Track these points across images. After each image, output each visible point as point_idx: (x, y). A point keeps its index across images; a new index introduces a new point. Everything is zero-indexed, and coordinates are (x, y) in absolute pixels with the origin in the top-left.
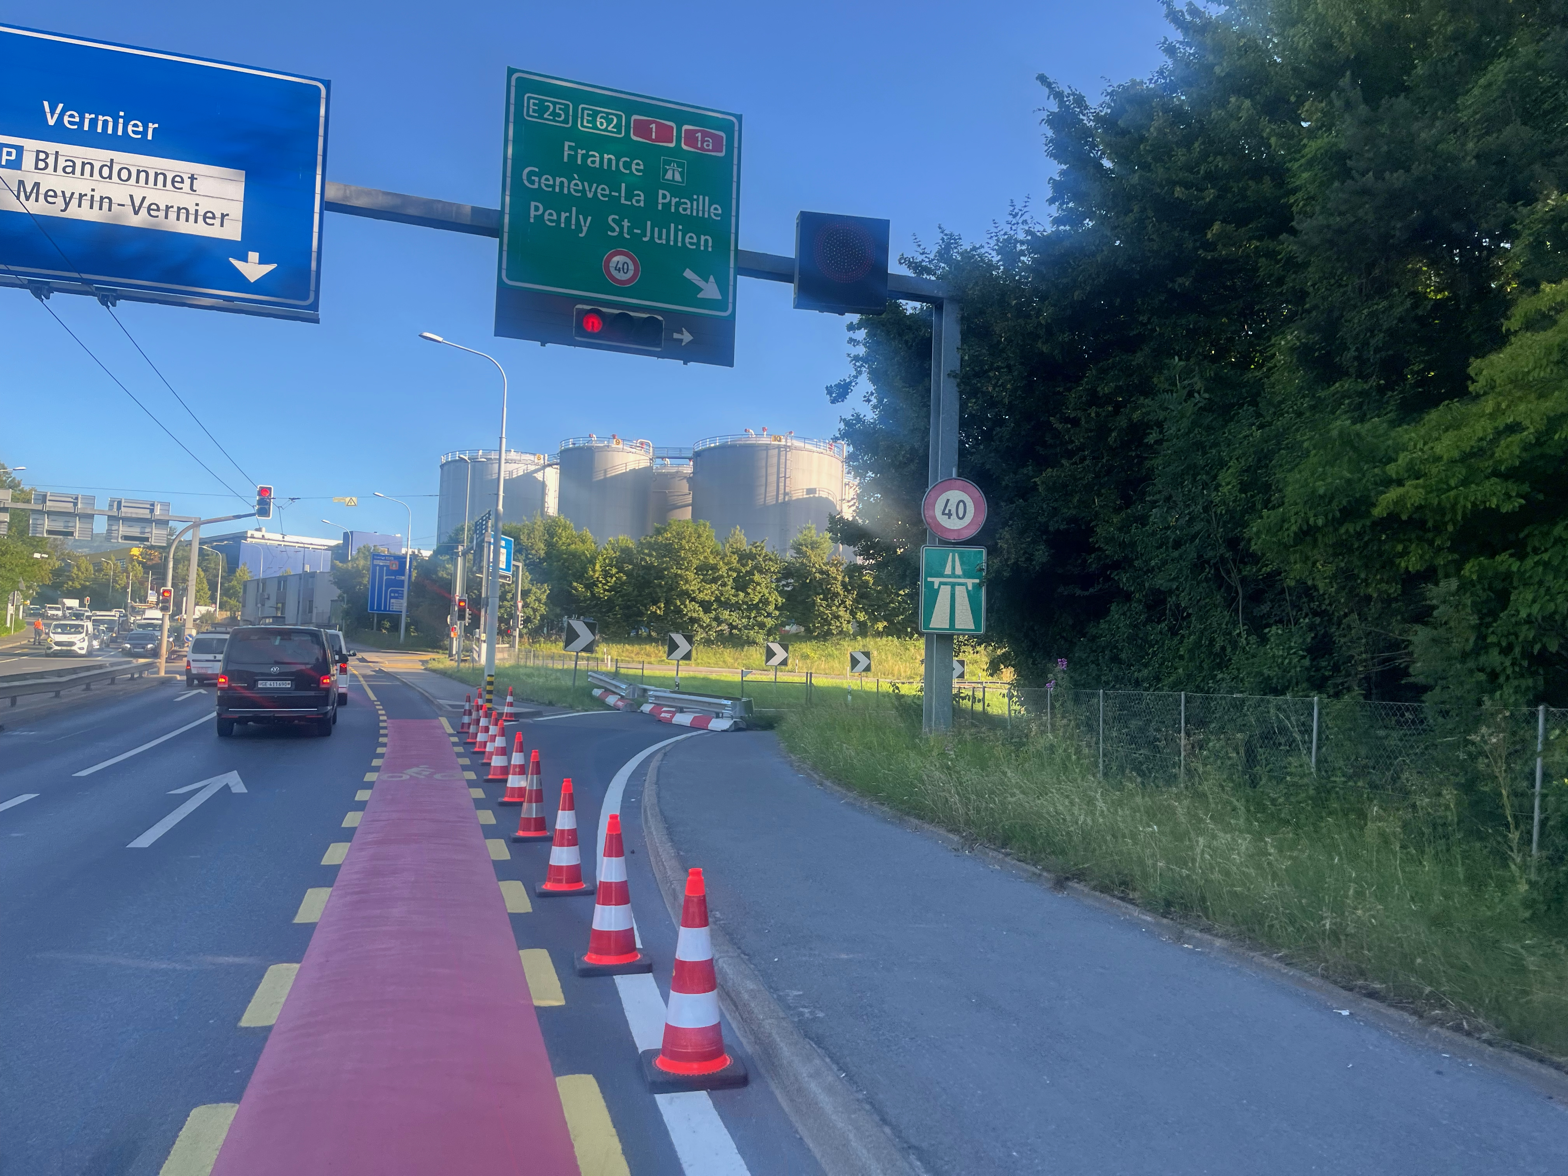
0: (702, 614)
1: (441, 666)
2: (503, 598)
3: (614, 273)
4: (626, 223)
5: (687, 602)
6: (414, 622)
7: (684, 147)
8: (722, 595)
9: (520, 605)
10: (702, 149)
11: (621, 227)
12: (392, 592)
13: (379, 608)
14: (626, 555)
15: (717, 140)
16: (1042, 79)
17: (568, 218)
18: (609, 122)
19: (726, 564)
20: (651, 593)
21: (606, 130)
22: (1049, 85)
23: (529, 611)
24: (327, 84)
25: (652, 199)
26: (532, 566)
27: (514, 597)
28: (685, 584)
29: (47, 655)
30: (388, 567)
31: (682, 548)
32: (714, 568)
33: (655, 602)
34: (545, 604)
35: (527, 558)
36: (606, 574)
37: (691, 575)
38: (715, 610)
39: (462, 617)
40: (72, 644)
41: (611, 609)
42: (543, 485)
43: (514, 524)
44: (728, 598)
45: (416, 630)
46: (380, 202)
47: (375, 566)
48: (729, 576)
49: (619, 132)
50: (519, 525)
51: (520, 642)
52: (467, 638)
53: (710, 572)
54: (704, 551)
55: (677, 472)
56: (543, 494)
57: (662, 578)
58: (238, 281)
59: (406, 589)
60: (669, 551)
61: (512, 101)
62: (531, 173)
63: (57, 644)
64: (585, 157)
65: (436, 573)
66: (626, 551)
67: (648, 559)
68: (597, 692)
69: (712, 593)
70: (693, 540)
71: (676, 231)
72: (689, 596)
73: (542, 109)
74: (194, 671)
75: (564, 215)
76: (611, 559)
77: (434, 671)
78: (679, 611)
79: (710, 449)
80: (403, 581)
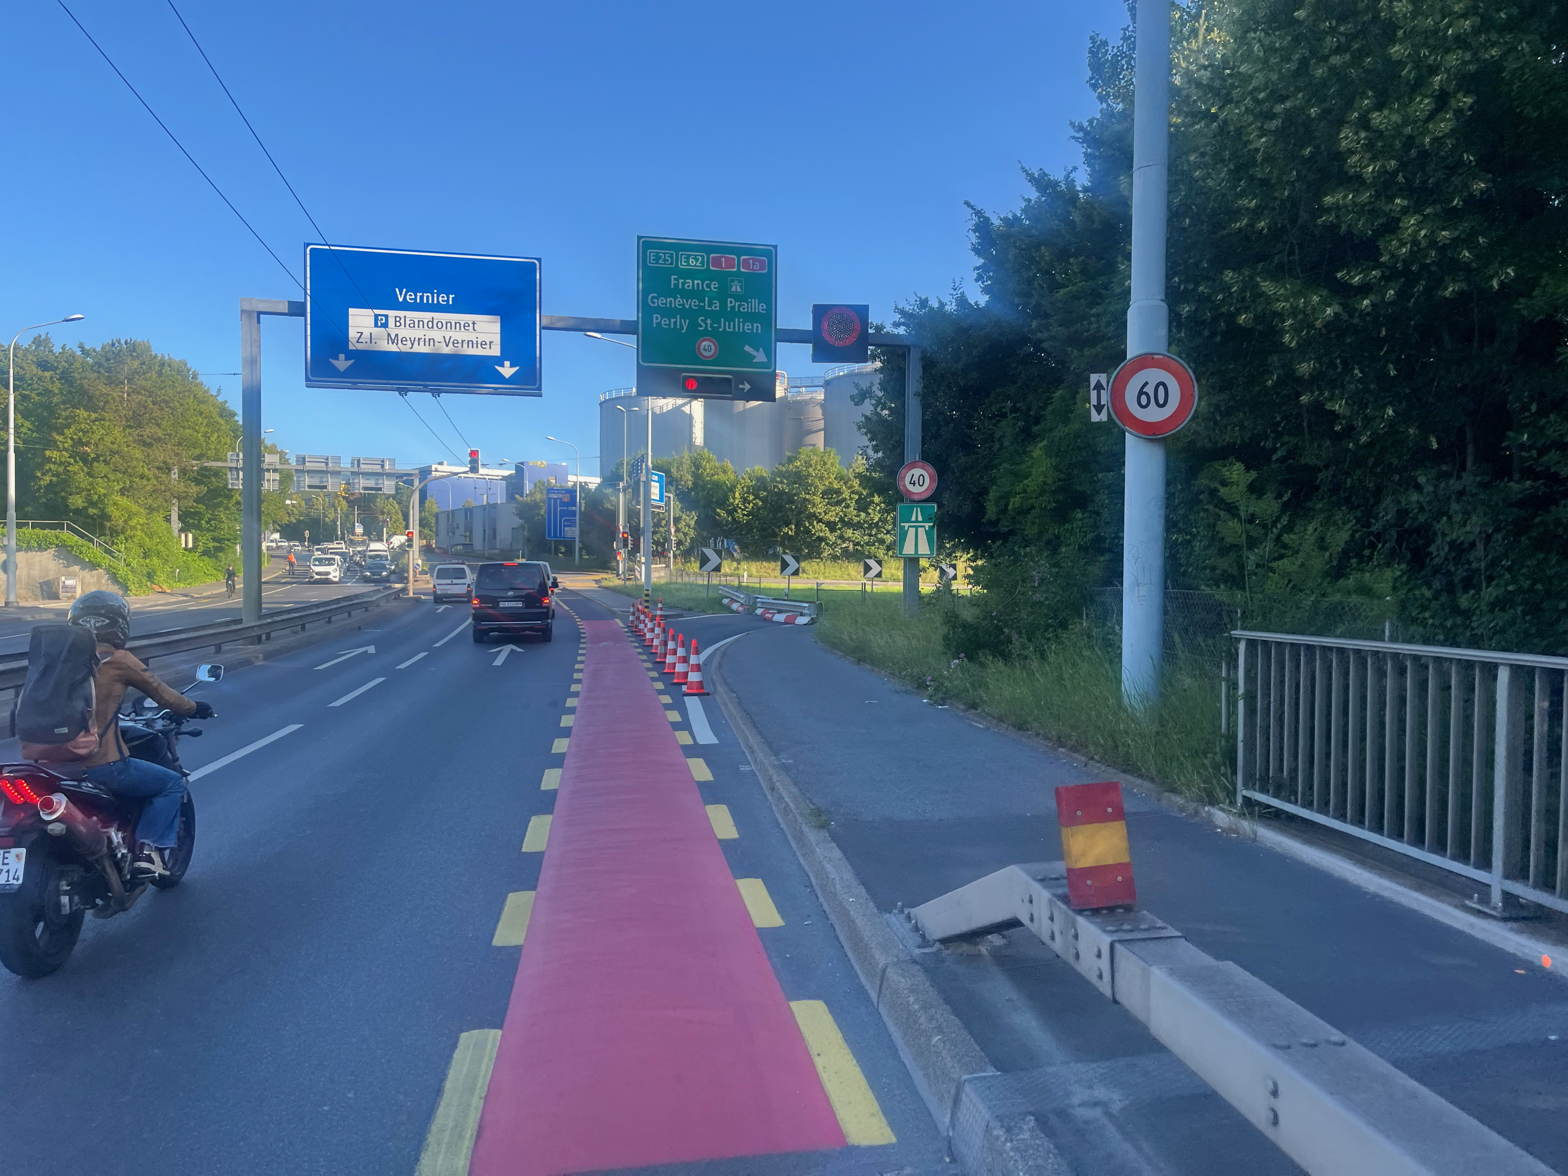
0: (828, 534)
1: (611, 584)
2: (657, 525)
3: (702, 350)
4: (709, 321)
5: (815, 523)
6: (585, 547)
7: (742, 270)
8: (846, 516)
9: (673, 530)
10: (753, 269)
11: (706, 324)
12: (565, 521)
13: (555, 536)
14: (761, 484)
15: (762, 263)
16: (967, 204)
17: (675, 323)
18: (697, 260)
19: (849, 488)
20: (783, 516)
21: (695, 266)
22: (972, 207)
23: (681, 535)
24: (539, 260)
25: (723, 304)
26: (682, 496)
27: (668, 524)
28: (812, 508)
29: (310, 583)
30: (560, 499)
31: (809, 475)
32: (838, 492)
33: (787, 524)
34: (694, 529)
35: (677, 488)
36: (745, 501)
37: (817, 499)
38: (840, 529)
39: (625, 545)
40: (328, 573)
41: (750, 531)
42: (690, 417)
43: (665, 458)
44: (851, 519)
45: (588, 553)
46: (570, 323)
47: (550, 499)
48: (851, 499)
49: (703, 266)
50: (670, 460)
51: (674, 562)
52: (630, 560)
53: (834, 496)
54: (829, 477)
55: (811, 399)
56: (691, 426)
57: (793, 502)
58: (500, 378)
59: (577, 518)
60: (799, 478)
61: (641, 255)
62: (653, 298)
63: (317, 574)
64: (684, 284)
65: (602, 504)
66: (761, 479)
67: (780, 486)
68: (725, 601)
69: (837, 514)
70: (819, 468)
71: (739, 322)
72: (817, 518)
73: (658, 258)
74: (439, 592)
75: (673, 320)
76: (748, 487)
77: (607, 588)
78: (808, 531)
79: (839, 377)
80: (575, 511)
